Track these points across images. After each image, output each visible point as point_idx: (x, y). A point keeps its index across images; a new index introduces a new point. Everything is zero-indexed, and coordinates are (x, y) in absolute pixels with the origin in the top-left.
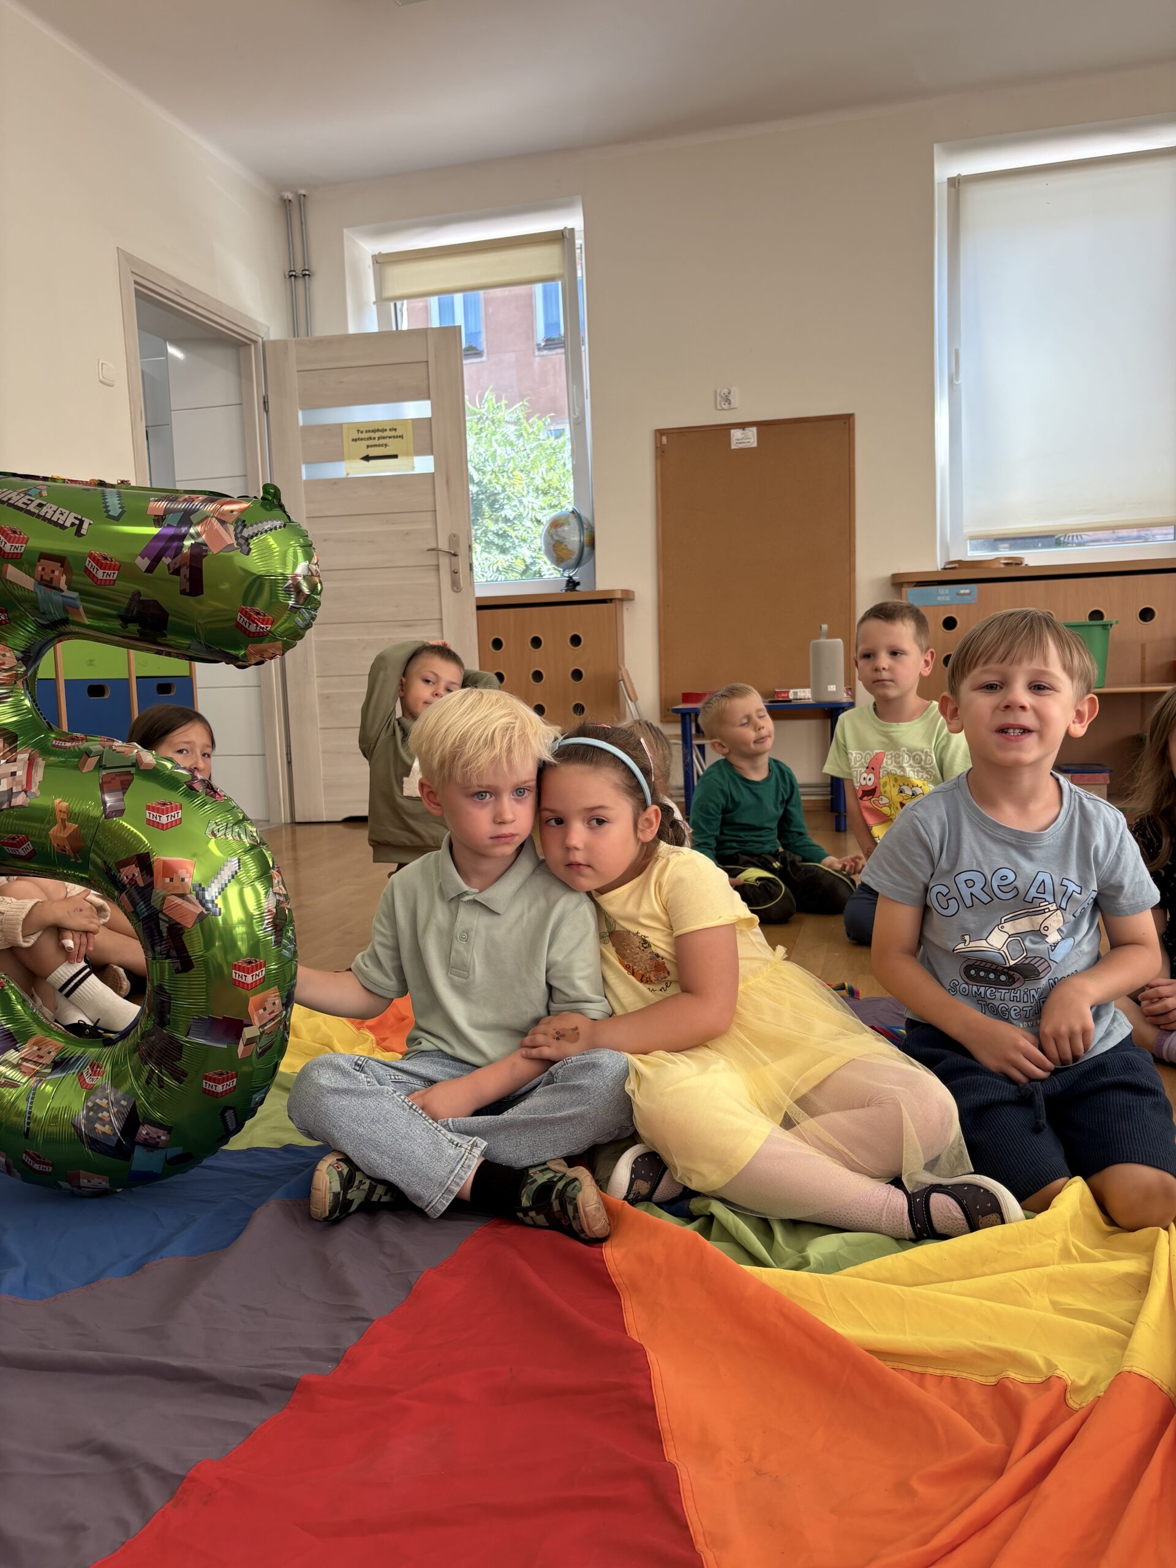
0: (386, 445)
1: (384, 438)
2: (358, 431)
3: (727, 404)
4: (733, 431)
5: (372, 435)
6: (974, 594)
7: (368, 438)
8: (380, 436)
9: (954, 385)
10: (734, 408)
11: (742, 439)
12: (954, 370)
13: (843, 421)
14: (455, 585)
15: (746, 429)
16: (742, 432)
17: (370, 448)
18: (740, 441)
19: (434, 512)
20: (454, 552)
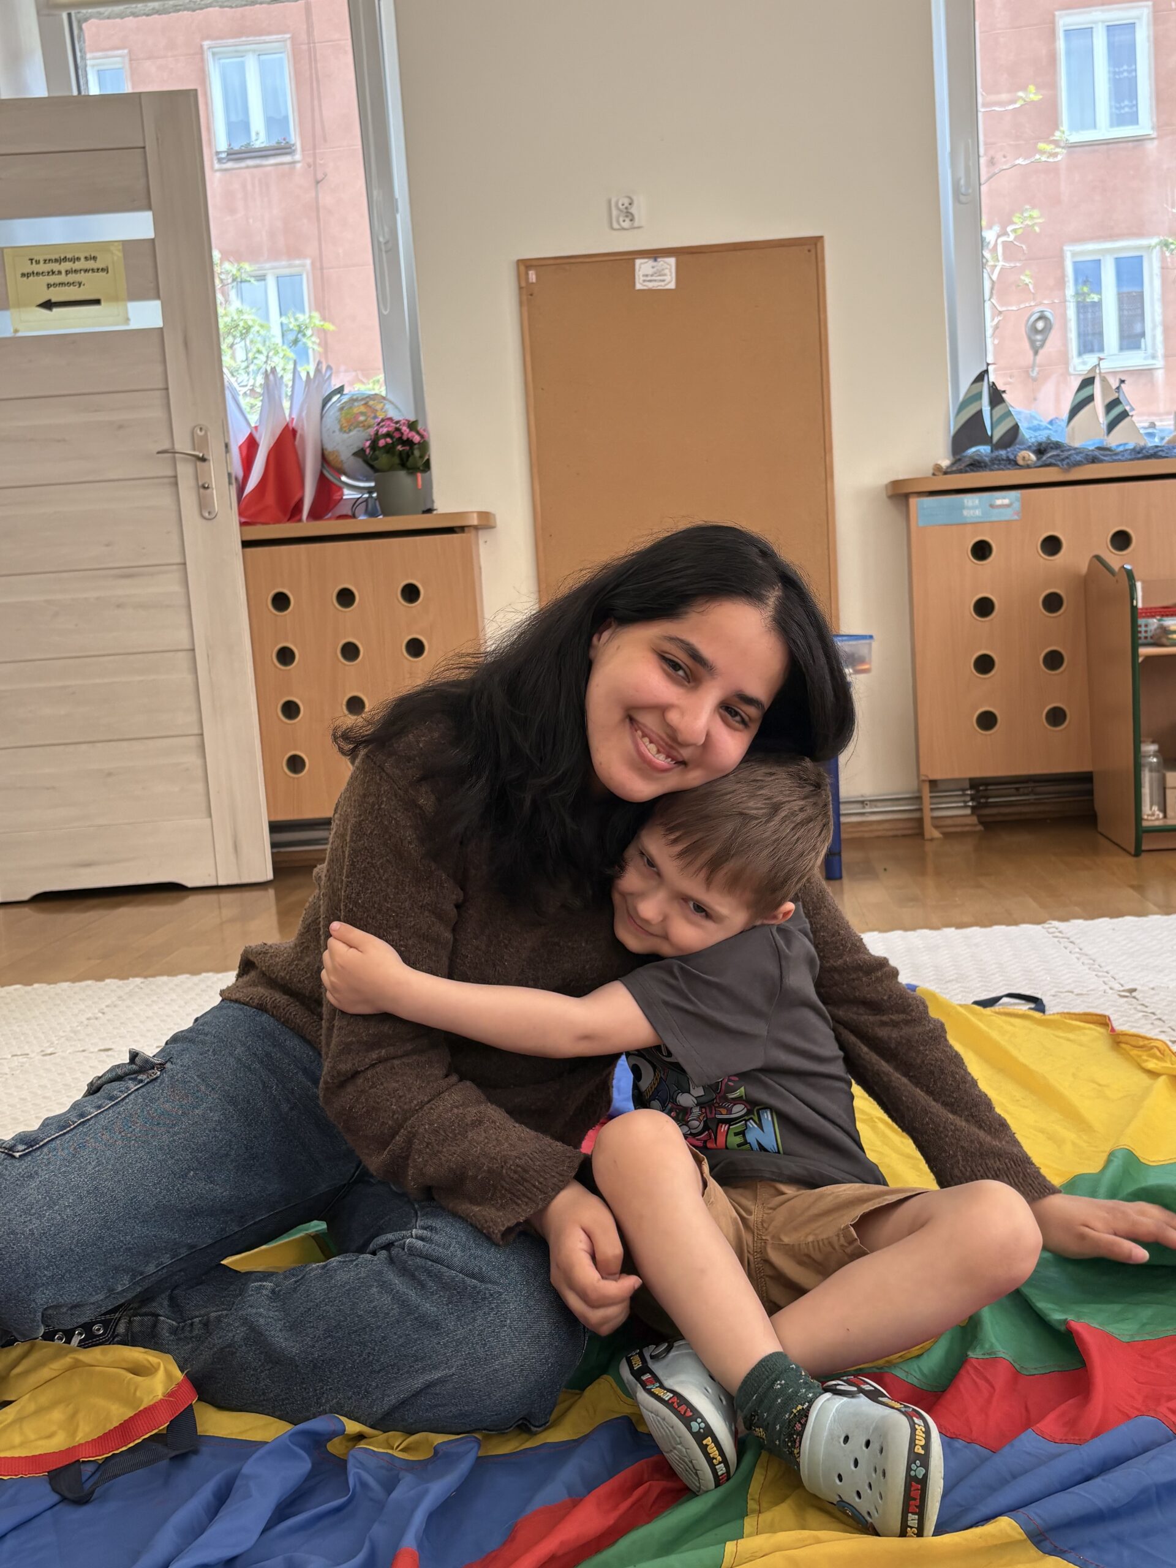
0: (80, 284)
1: (76, 271)
2: (31, 260)
3: (627, 220)
4: (638, 262)
6: (1017, 505)
7: (48, 273)
8: (69, 268)
9: (963, 198)
10: (639, 228)
11: (652, 275)
12: (962, 173)
13: (806, 248)
14: (204, 506)
15: (659, 260)
16: (655, 264)
17: (52, 288)
18: (649, 278)
19: (164, 391)
20: (201, 455)
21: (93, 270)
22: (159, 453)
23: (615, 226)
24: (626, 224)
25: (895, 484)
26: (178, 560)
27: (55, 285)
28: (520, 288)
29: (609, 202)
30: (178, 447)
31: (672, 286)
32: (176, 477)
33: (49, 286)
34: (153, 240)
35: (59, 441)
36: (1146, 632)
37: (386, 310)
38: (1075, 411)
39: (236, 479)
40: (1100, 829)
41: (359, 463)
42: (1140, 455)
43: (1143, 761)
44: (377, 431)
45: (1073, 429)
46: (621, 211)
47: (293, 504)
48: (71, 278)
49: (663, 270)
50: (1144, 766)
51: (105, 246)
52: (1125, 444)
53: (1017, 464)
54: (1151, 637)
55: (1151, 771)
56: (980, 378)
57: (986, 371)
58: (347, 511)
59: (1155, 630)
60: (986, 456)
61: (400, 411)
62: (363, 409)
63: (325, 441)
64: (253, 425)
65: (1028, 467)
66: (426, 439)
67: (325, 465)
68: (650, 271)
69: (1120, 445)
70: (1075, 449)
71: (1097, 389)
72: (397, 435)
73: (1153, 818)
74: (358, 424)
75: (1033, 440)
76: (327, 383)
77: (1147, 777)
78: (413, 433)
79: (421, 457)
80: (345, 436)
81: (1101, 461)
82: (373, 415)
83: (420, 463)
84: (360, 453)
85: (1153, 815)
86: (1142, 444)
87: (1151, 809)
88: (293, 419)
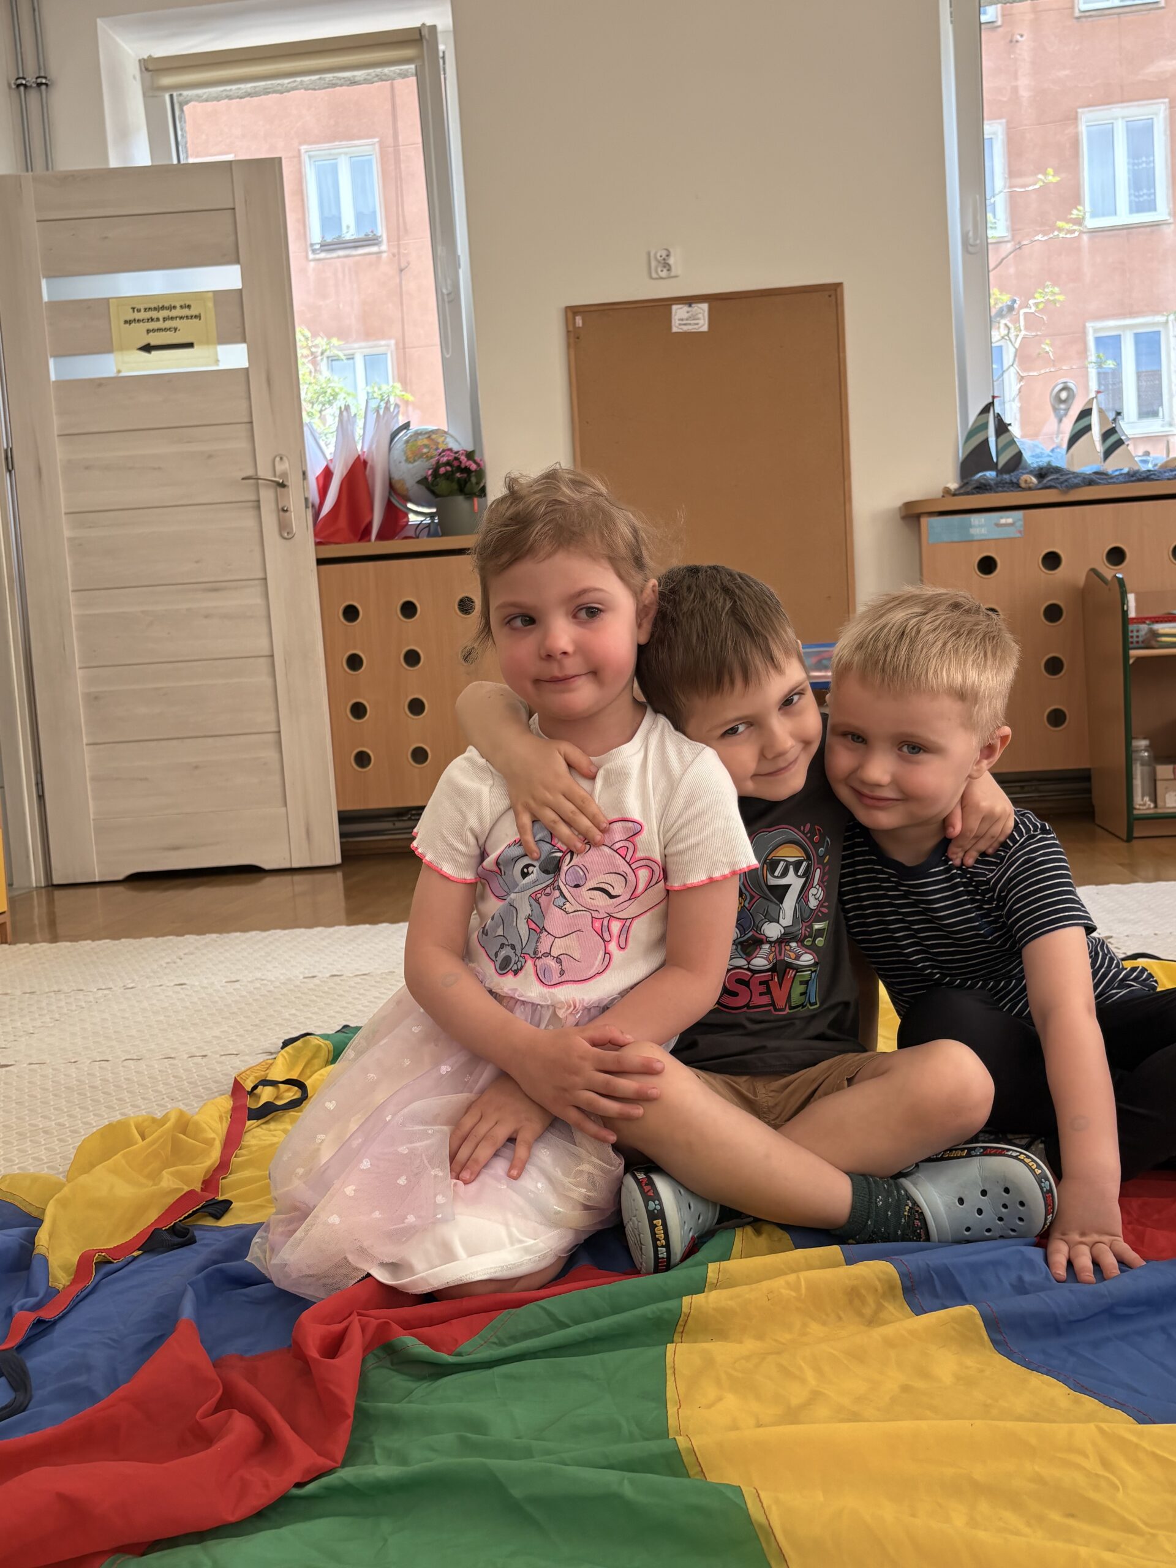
0: (176, 329)
1: (172, 318)
3: (665, 270)
4: (674, 307)
5: (154, 314)
6: (1020, 523)
7: (148, 320)
8: (166, 316)
9: (971, 249)
10: (676, 277)
11: (687, 319)
12: (970, 227)
13: (827, 293)
14: (285, 529)
15: (693, 305)
16: (689, 309)
17: (151, 334)
18: (684, 322)
19: (248, 426)
20: (281, 481)
21: (187, 317)
22: (243, 479)
23: (654, 275)
24: (664, 274)
25: (908, 505)
26: (261, 575)
27: (154, 331)
28: (568, 332)
29: (649, 254)
30: (261, 474)
31: (705, 328)
32: (258, 501)
33: (148, 331)
34: (240, 291)
35: (154, 469)
36: (1138, 637)
37: (448, 354)
38: (1073, 440)
39: (313, 506)
40: (1098, 821)
41: (422, 491)
42: (1134, 478)
43: (1134, 755)
44: (438, 461)
45: (1072, 456)
46: (659, 262)
47: (363, 526)
48: (169, 324)
49: (697, 314)
50: (1136, 760)
51: (200, 296)
52: (1121, 470)
53: (1020, 487)
54: (1143, 642)
55: (1142, 765)
56: (986, 409)
57: (992, 404)
58: (412, 534)
59: (1146, 634)
60: (992, 480)
61: (460, 444)
62: (426, 442)
63: (393, 470)
64: (329, 457)
65: (1030, 489)
66: (483, 468)
67: (393, 494)
68: (686, 316)
69: (1117, 470)
70: (1074, 473)
71: (1095, 419)
72: (456, 463)
73: (1144, 808)
74: (422, 456)
75: (1035, 465)
76: (394, 420)
77: (1138, 771)
78: (471, 462)
79: (478, 483)
80: (411, 466)
81: (1097, 484)
82: (435, 447)
83: (477, 489)
84: (423, 481)
85: (1144, 805)
86: (1136, 468)
87: (1142, 800)
88: (364, 452)
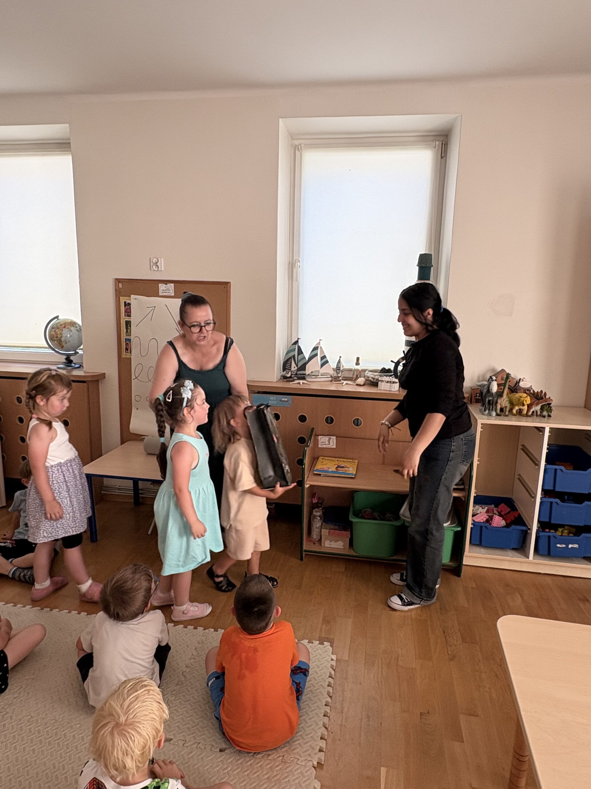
3: (156, 267)
4: (160, 285)
6: (290, 402)
10: (161, 271)
13: (223, 286)
16: (166, 286)
23: (152, 269)
28: (116, 290)
29: (150, 260)
31: (173, 294)
46: (154, 264)
49: (169, 288)
56: (295, 343)
57: (297, 341)
68: (165, 289)
